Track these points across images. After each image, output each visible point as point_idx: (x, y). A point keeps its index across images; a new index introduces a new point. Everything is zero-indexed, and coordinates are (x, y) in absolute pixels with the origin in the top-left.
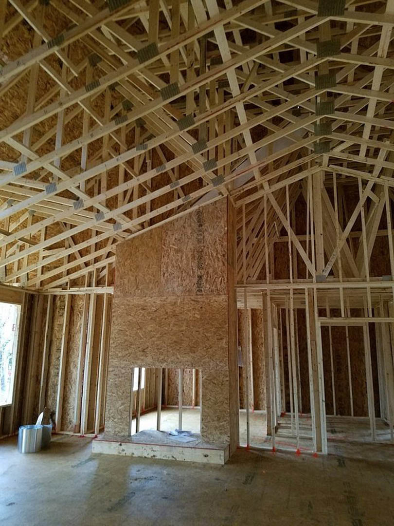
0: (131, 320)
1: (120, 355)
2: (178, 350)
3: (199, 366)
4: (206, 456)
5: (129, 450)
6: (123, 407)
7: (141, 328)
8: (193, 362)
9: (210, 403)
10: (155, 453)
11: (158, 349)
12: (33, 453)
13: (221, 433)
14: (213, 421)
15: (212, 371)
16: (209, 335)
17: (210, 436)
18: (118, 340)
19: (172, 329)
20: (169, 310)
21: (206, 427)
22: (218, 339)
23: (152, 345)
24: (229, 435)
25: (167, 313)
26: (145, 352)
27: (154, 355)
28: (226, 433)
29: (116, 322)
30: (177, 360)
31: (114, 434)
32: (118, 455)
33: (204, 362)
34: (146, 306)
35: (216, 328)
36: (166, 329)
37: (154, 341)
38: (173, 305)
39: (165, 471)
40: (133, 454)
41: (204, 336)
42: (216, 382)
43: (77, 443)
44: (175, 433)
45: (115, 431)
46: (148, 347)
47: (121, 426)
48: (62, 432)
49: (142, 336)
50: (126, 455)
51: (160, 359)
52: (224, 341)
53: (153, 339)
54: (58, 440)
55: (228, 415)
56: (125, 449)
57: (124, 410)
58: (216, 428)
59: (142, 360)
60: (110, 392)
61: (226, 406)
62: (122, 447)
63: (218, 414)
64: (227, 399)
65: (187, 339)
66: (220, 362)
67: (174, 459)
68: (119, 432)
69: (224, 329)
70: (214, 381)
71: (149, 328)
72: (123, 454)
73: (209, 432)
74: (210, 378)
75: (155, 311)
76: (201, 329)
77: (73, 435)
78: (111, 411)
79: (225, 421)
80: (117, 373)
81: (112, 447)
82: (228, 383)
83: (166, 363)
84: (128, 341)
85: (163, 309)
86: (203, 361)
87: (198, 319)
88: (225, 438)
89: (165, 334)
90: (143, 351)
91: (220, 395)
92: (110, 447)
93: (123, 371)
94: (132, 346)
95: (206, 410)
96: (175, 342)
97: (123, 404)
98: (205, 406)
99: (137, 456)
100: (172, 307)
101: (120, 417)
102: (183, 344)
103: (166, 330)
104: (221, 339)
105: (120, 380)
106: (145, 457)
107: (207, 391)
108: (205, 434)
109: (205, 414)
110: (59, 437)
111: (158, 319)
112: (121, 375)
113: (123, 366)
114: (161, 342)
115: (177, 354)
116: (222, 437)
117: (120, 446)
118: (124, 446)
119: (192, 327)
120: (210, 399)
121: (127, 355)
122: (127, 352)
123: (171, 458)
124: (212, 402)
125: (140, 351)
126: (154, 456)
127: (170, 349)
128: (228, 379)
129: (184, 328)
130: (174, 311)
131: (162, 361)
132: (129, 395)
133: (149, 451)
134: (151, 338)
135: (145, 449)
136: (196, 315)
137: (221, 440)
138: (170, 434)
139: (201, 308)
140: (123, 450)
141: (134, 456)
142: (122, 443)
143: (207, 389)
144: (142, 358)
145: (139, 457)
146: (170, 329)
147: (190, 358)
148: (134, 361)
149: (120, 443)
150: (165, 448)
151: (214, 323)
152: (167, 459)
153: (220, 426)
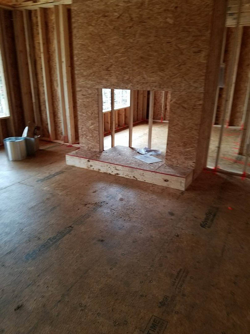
0: (93, 31)
1: (85, 73)
2: (145, 68)
3: (168, 88)
4: (166, 181)
5: (96, 166)
6: (92, 126)
7: (103, 42)
8: (161, 82)
9: (176, 128)
10: (118, 172)
11: (122, 67)
12: (19, 161)
13: (186, 159)
14: (179, 146)
15: (183, 93)
16: (183, 47)
17: (173, 160)
18: (82, 57)
19: (138, 41)
20: (134, 16)
21: (171, 151)
22: (195, 52)
23: (116, 62)
24: (195, 161)
25: (132, 19)
26: (109, 70)
27: (119, 74)
28: (191, 159)
29: (77, 35)
30: (143, 81)
31: (88, 149)
32: (87, 169)
33: (174, 83)
34: (108, 12)
35: (193, 36)
36: (131, 41)
37: (117, 58)
38: (138, 8)
39: (120, 195)
40: (99, 170)
41: (177, 48)
42: (185, 106)
43: (62, 152)
44: (143, 152)
45: (88, 147)
46: (112, 65)
47: (93, 143)
48: (55, 141)
49: (105, 52)
50: (94, 170)
51: (126, 79)
52: (203, 54)
53: (117, 55)
54: (48, 148)
55: (197, 141)
56: (93, 165)
57: (94, 130)
58: (181, 153)
59: (107, 80)
60: (80, 112)
61: (195, 132)
62: (89, 163)
63: (185, 140)
64: (196, 125)
65: (155, 54)
66: (195, 82)
67: (135, 179)
68: (91, 148)
69: (204, 38)
70: (183, 105)
71: (112, 42)
72: (91, 168)
73: (173, 156)
74: (179, 102)
75: (118, 18)
76: (173, 39)
77: (63, 144)
78: (83, 129)
79: (192, 147)
80: (84, 93)
81: (82, 162)
82: (200, 107)
83: (131, 84)
84: (91, 58)
85: (127, 15)
86: (173, 81)
87: (170, 24)
88: (191, 164)
89: (131, 47)
90: (107, 69)
91: (190, 121)
92: (80, 162)
93: (90, 92)
94: (96, 64)
95: (172, 135)
96: (142, 58)
97: (92, 124)
98: (172, 131)
99: (103, 172)
100: (137, 10)
101: (91, 135)
102: (151, 61)
103: (132, 43)
104: (200, 51)
105: (88, 100)
106: (110, 174)
107: (175, 116)
108: (169, 157)
109: (171, 139)
110: (52, 145)
111: (121, 29)
112: (88, 95)
113: (89, 86)
114: (126, 58)
115: (144, 73)
116: (187, 162)
117: (88, 162)
118: (92, 163)
119: (162, 37)
120: (177, 124)
121: (91, 73)
122: (91, 71)
123: (132, 178)
124: (179, 128)
125: (104, 70)
126: (117, 174)
127: (135, 68)
128: (201, 102)
129: (152, 39)
130: (141, 15)
131: (127, 81)
132: (97, 115)
133: (113, 169)
134: (115, 53)
135: (109, 167)
136: (169, 20)
137: (186, 165)
138: (138, 152)
139: (176, 7)
140: (91, 166)
141: (100, 171)
142: (90, 160)
143: (175, 113)
144: (107, 77)
145: (105, 173)
146: (135, 42)
147: (158, 78)
148: (99, 81)
149: (88, 159)
150: (127, 169)
151: (191, 30)
152: (129, 178)
153: (187, 152)
